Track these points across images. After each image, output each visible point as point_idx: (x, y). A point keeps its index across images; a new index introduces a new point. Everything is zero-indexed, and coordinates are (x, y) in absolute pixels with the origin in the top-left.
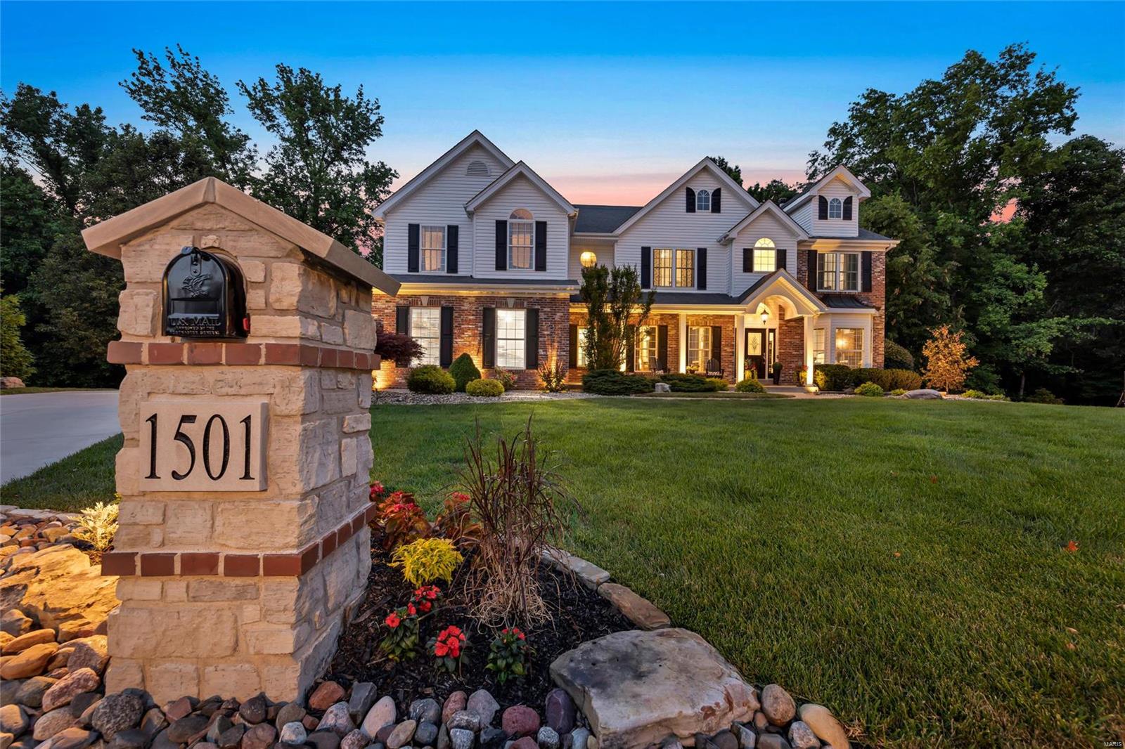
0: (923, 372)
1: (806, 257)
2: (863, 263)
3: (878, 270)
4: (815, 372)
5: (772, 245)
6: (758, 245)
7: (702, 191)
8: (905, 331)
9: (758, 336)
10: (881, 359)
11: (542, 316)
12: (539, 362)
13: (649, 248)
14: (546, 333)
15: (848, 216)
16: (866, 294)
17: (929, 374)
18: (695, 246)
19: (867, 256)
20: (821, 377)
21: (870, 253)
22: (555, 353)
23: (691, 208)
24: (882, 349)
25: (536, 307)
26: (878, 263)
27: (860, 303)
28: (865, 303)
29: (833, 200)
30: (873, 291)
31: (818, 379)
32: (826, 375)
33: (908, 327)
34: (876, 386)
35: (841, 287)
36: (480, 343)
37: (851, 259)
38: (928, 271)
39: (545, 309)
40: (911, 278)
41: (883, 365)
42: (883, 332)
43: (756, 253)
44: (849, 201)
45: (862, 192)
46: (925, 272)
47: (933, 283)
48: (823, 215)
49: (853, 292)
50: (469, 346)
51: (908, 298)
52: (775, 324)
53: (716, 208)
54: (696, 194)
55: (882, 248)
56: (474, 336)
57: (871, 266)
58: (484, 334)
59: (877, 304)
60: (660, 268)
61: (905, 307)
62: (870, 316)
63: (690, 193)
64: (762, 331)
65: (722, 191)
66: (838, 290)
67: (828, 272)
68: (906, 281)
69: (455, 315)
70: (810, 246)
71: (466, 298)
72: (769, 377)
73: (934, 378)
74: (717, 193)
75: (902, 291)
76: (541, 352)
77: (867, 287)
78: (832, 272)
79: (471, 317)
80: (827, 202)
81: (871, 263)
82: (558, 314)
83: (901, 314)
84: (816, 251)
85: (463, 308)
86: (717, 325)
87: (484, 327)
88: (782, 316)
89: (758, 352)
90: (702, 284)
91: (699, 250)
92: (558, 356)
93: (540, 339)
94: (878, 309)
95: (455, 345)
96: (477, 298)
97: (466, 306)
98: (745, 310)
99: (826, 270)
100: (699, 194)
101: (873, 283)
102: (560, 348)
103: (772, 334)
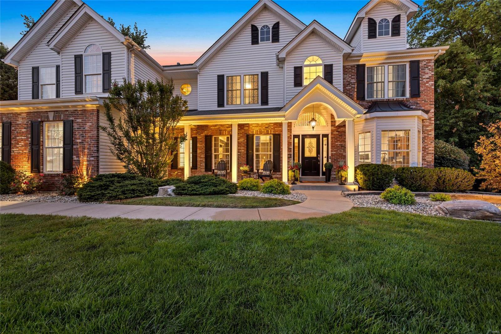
0: (476, 171)
1: (355, 71)
2: (411, 72)
3: (427, 76)
4: (355, 171)
5: (320, 62)
6: (306, 63)
7: (264, 26)
8: (465, 136)
9: (314, 141)
10: (431, 158)
11: (76, 126)
12: (74, 167)
13: (223, 76)
14: (78, 141)
15: (396, 32)
16: (414, 100)
17: (483, 173)
18: (259, 71)
19: (415, 66)
20: (360, 176)
21: (418, 62)
22: (85, 158)
23: (255, 41)
24: (431, 149)
25: (71, 119)
26: (427, 71)
27: (409, 107)
28: (414, 107)
29: (382, 20)
30: (422, 96)
31: (358, 177)
32: (365, 174)
33: (467, 133)
34: (404, 190)
35: (390, 94)
36: (29, 151)
37: (399, 70)
38: (484, 90)
39: (78, 120)
40: (469, 96)
41: (433, 163)
42: (433, 133)
43: (305, 70)
44: (397, 19)
45: (409, 8)
46: (481, 91)
47: (489, 99)
48: (372, 34)
49: (401, 98)
50: (22, 154)
51: (466, 111)
52: (328, 130)
53: (276, 39)
54: (259, 29)
55: (431, 55)
56: (26, 145)
57: (419, 74)
58: (32, 144)
59: (427, 107)
60: (232, 91)
61: (464, 118)
62: (416, 118)
63: (254, 29)
64: (317, 136)
65: (280, 25)
66: (386, 98)
67: (377, 83)
68: (465, 99)
69: (13, 128)
70: (359, 60)
71: (20, 114)
72: (322, 175)
73: (490, 177)
74: (276, 27)
75: (462, 107)
76: (75, 158)
77: (415, 93)
78: (381, 82)
79: (24, 130)
80: (375, 23)
81: (418, 71)
82: (88, 124)
83: (461, 124)
84: (364, 65)
85: (18, 122)
86: (277, 133)
87: (32, 138)
88: (333, 123)
89: (314, 154)
90: (265, 101)
91: (262, 73)
92: (88, 161)
93: (74, 147)
94: (427, 112)
95: (12, 154)
96: (28, 113)
97: (20, 121)
98: (284, 116)
99: (375, 81)
100: (262, 29)
101: (421, 89)
102: (90, 155)
103: (325, 139)
